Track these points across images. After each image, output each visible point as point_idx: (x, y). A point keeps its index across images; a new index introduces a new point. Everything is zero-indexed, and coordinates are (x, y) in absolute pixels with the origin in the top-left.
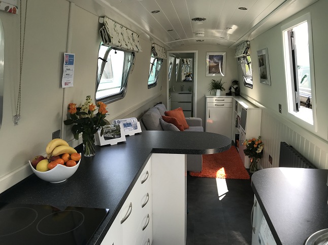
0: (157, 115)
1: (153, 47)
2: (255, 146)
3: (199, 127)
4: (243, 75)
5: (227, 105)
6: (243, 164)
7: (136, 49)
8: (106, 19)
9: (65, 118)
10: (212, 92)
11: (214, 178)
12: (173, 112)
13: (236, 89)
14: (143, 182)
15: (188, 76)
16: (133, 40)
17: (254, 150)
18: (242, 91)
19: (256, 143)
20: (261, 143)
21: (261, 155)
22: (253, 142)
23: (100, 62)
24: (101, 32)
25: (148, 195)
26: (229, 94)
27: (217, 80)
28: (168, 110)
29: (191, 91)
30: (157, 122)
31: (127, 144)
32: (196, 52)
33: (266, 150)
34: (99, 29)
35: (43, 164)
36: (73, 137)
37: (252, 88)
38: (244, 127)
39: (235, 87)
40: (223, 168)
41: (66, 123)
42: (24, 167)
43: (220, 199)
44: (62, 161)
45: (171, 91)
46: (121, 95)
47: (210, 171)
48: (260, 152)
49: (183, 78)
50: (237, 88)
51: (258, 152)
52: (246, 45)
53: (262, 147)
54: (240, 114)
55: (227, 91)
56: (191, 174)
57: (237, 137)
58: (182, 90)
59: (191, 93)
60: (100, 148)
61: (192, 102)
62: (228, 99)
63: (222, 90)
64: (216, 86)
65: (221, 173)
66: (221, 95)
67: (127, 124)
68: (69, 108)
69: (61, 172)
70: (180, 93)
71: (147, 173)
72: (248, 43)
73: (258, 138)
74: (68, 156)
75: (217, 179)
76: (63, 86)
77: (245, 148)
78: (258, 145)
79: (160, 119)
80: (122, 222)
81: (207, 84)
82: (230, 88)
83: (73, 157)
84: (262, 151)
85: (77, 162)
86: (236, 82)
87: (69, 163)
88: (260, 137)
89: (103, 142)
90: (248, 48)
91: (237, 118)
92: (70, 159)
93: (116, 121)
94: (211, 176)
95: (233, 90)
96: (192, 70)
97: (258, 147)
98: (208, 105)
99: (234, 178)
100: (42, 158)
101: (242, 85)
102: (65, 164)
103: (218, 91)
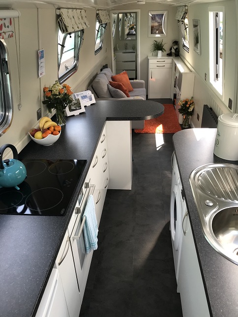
0: (104, 81)
1: (97, 14)
2: (188, 106)
3: (142, 89)
4: (183, 37)
5: (167, 66)
6: (178, 121)
7: (85, 27)
8: (62, 10)
9: (42, 99)
10: (155, 53)
11: (154, 133)
12: (119, 77)
13: (176, 50)
14: (102, 142)
15: (132, 28)
16: (82, 17)
17: (186, 109)
18: (181, 52)
19: (189, 103)
20: (193, 102)
21: (192, 113)
22: (186, 102)
23: (60, 47)
24: (59, 22)
25: (105, 150)
26: (169, 55)
27: (159, 41)
28: (114, 74)
29: (134, 48)
30: (105, 88)
31: (87, 114)
32: (138, 11)
33: (196, 109)
34: (57, 20)
35: (39, 135)
36: (48, 112)
37: (188, 52)
38: (180, 89)
39: (175, 47)
40: (161, 125)
41: (44, 102)
42: (26, 137)
43: (158, 149)
44: (50, 132)
45: (115, 50)
46: (75, 68)
47: (151, 128)
48: (192, 110)
49: (127, 31)
50: (177, 48)
51: (189, 110)
52: (184, 10)
53: (193, 107)
54: (177, 75)
55: (168, 52)
56: (135, 131)
57: (175, 95)
58: (126, 49)
59: (134, 52)
60: (67, 118)
61: (136, 61)
62: (168, 60)
63: (163, 51)
64: (158, 47)
65: (159, 129)
66: (162, 56)
67: (84, 96)
68: (44, 92)
69: (51, 139)
70: (124, 53)
71: (104, 135)
72: (186, 7)
73: (191, 99)
74: (53, 128)
75: (156, 135)
76: (40, 76)
77: (180, 107)
78: (190, 105)
79: (107, 85)
80: (93, 167)
81: (149, 45)
82: (171, 49)
83: (56, 129)
84: (193, 109)
85: (59, 132)
86: (176, 43)
87: (54, 133)
89: (69, 114)
90: (186, 13)
91: (176, 79)
92: (54, 130)
93: (75, 94)
94: (151, 132)
95: (173, 51)
96: (135, 21)
97: (190, 106)
98: (151, 66)
99: (169, 132)
100: (37, 130)
101: (181, 47)
102: (52, 133)
103: (160, 52)
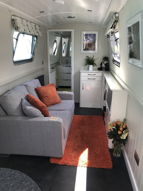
1: (13, 20)
2: (119, 132)
3: (70, 101)
4: (112, 53)
5: (98, 79)
10: (86, 67)
13: (106, 65)
17: (118, 136)
18: (111, 67)
19: (121, 129)
22: (118, 127)
26: (100, 69)
32: (72, 31)
33: (131, 137)
37: (119, 67)
39: (105, 62)
48: (125, 138)
50: (107, 64)
51: (122, 138)
52: (114, 18)
53: (126, 134)
55: (99, 66)
57: (105, 108)
59: (69, 66)
62: (99, 74)
63: (94, 66)
66: (93, 70)
72: (117, 15)
73: (123, 120)
75: (78, 168)
77: (109, 132)
78: (122, 131)
81: (82, 60)
82: (101, 64)
84: (127, 137)
86: (106, 59)
88: (125, 120)
90: (116, 21)
91: (105, 92)
95: (103, 66)
97: (122, 133)
101: (111, 62)
103: (91, 67)
